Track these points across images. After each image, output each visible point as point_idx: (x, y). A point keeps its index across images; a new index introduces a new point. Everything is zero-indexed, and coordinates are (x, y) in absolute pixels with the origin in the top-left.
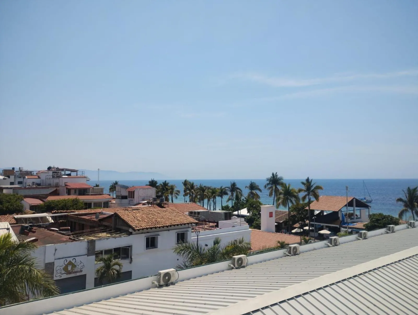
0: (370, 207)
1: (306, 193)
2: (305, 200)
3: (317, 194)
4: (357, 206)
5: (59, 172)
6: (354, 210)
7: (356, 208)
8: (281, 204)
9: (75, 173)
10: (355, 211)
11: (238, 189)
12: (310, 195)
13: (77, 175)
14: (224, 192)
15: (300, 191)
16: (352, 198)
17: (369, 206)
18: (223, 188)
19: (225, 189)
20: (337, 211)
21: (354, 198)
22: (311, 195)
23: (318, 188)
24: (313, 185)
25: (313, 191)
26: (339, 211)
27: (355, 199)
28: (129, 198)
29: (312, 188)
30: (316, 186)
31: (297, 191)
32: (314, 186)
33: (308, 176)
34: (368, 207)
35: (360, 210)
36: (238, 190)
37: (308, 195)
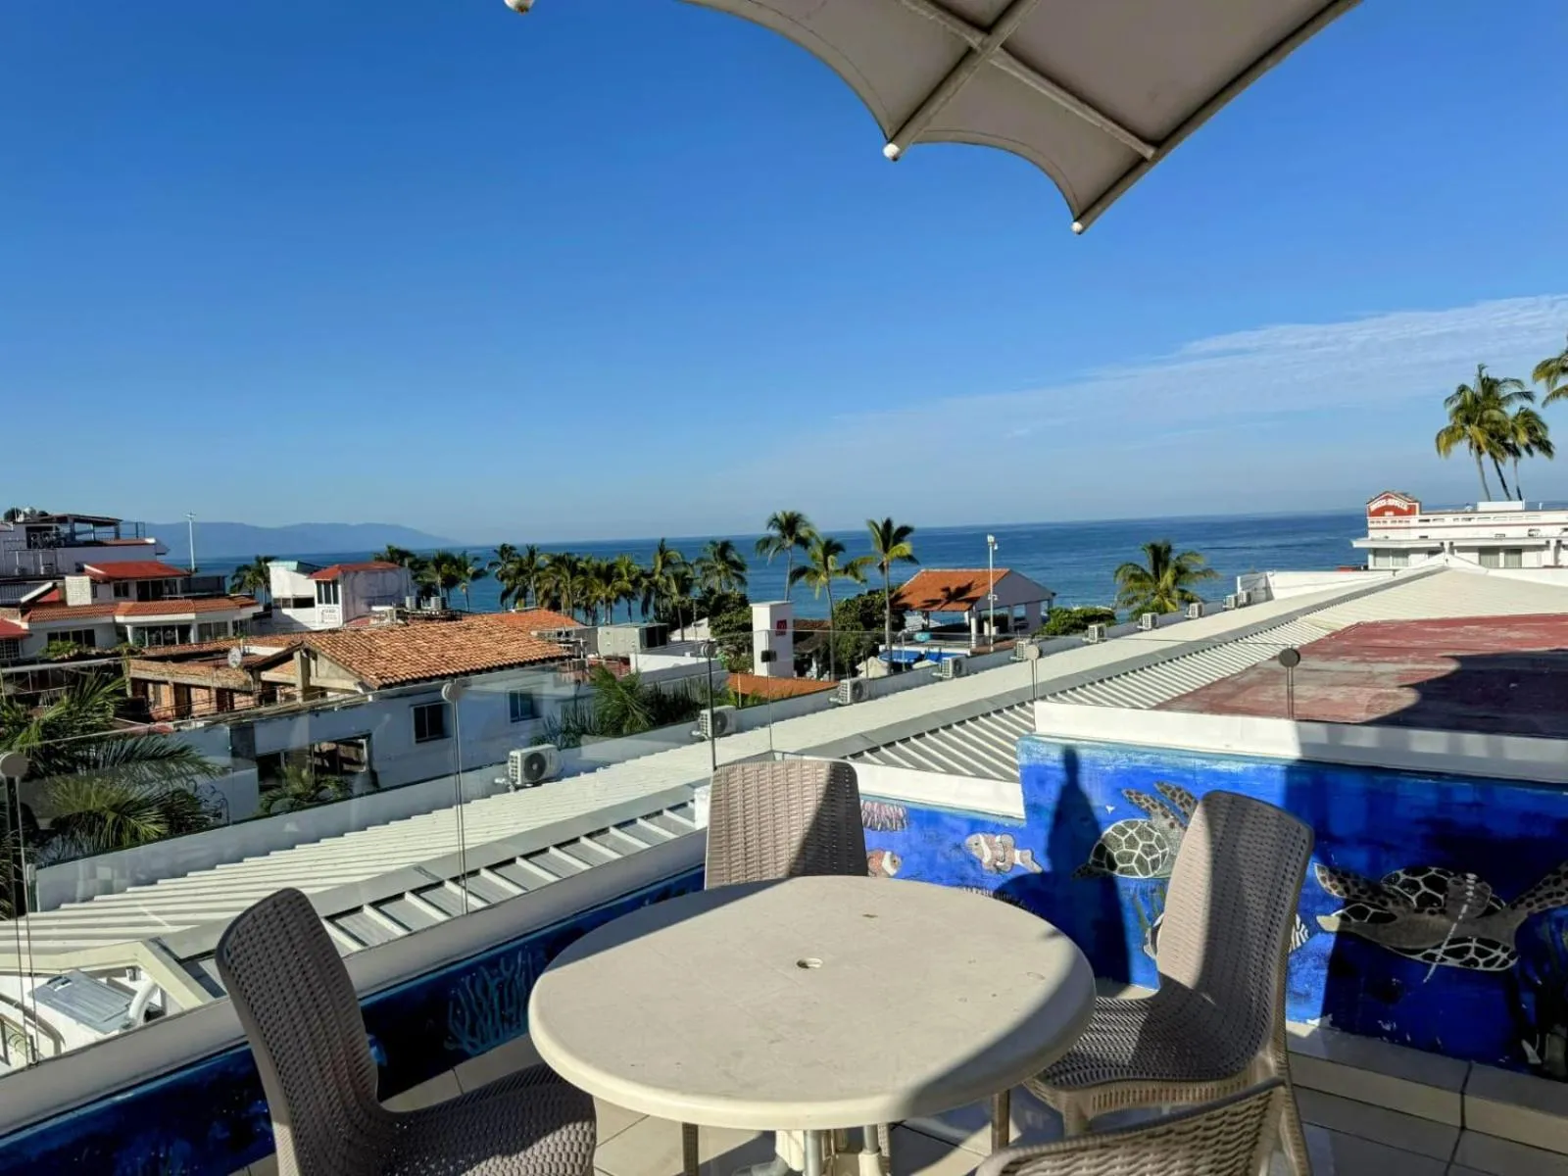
5: (50, 529)
9: (112, 528)
13: (117, 536)
28: (320, 601)
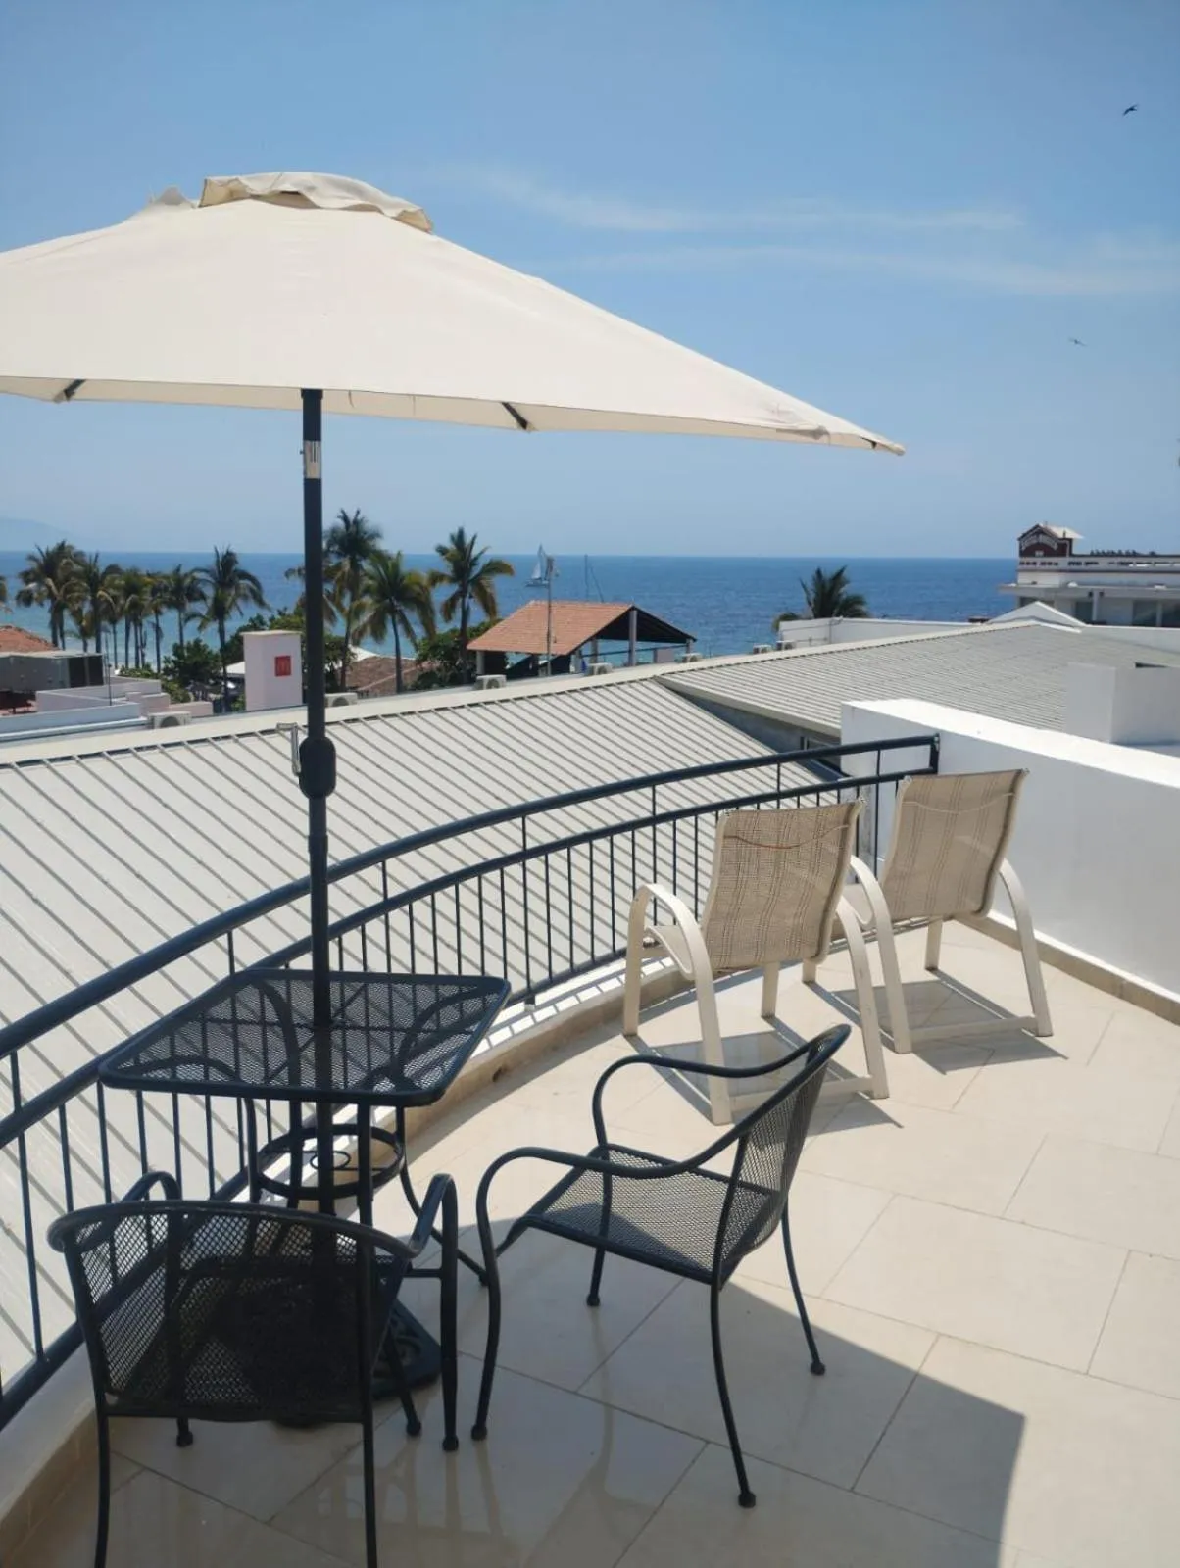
0: (691, 641)
1: (455, 588)
2: (452, 615)
3: (489, 590)
4: (639, 638)
6: (630, 651)
7: (639, 645)
8: (369, 630)
10: (635, 653)
11: (245, 576)
12: (468, 595)
14: (189, 588)
15: (436, 578)
16: (627, 608)
17: (689, 637)
18: (183, 572)
19: (194, 579)
20: (565, 653)
21: (633, 608)
22: (471, 597)
23: (497, 567)
24: (476, 558)
25: (477, 582)
26: (573, 652)
27: (635, 612)
29: (476, 570)
30: (490, 564)
31: (425, 582)
32: (483, 562)
33: (460, 525)
34: (684, 642)
35: (655, 649)
36: (244, 583)
37: (462, 593)
